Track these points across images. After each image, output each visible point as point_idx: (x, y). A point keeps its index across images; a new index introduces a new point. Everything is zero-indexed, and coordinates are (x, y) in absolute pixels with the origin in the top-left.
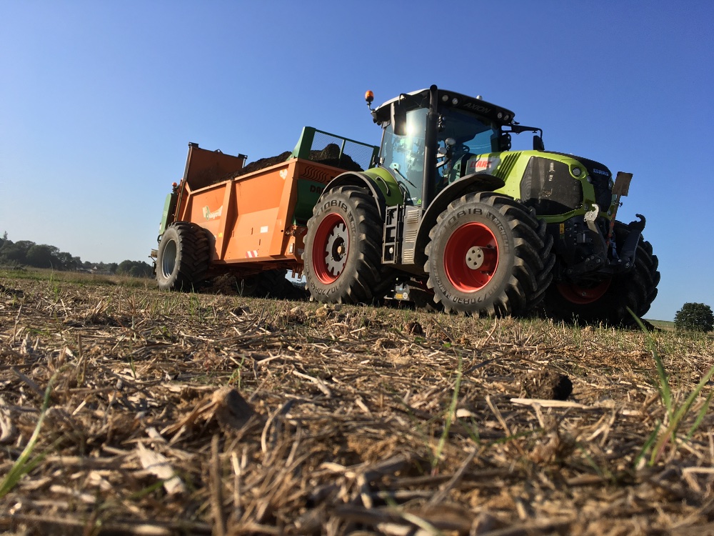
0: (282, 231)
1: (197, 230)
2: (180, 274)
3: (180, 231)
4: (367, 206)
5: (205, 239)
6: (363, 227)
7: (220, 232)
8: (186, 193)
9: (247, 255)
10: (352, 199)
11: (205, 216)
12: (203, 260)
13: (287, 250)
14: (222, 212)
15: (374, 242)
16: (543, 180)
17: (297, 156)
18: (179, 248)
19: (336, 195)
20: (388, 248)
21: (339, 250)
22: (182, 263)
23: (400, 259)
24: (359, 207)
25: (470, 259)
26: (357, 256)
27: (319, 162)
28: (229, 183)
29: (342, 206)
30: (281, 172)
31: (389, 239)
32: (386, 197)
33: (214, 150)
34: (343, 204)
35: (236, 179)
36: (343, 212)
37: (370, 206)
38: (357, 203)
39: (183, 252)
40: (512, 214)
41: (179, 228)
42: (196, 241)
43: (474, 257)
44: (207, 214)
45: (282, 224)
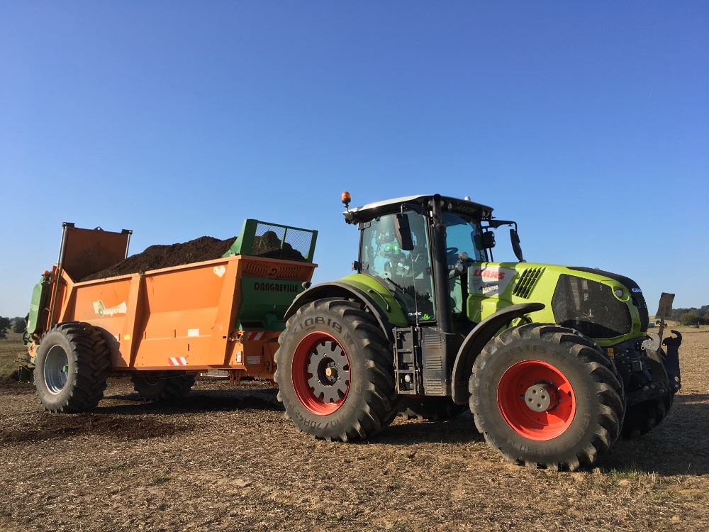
0: (224, 337)
1: (91, 332)
2: (76, 390)
3: (71, 337)
4: (369, 325)
5: (103, 341)
6: (369, 353)
7: (125, 333)
8: (63, 283)
9: (170, 362)
10: (348, 318)
11: (97, 312)
12: (104, 368)
13: (232, 359)
14: (127, 308)
15: (384, 369)
16: (577, 300)
17: (239, 252)
18: (71, 358)
19: (321, 311)
20: (402, 376)
21: (329, 372)
22: (79, 377)
23: (422, 389)
24: (358, 328)
25: (530, 400)
26: (364, 386)
27: (262, 255)
28: (136, 277)
29: (334, 326)
30: (216, 268)
31: (404, 366)
32: (387, 314)
33: (93, 228)
34: (334, 323)
35: (147, 273)
36: (337, 333)
37: (371, 326)
38: (355, 323)
39: (79, 363)
40: (586, 355)
41: (69, 332)
42: (94, 345)
43: (537, 397)
44: (100, 310)
45: (224, 328)
